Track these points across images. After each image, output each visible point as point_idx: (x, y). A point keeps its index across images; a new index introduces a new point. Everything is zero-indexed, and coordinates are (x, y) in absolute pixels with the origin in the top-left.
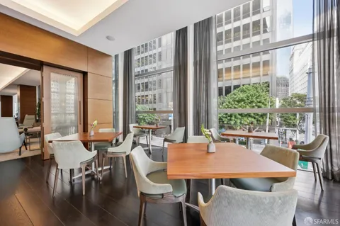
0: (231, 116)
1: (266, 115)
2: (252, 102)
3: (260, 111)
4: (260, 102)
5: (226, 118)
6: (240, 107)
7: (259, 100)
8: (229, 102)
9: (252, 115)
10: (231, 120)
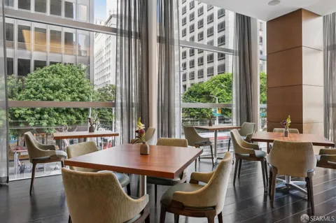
0: (41, 113)
1: (87, 110)
2: (73, 91)
3: (82, 106)
4: (82, 92)
5: (33, 115)
6: (57, 97)
7: (81, 89)
8: (37, 89)
9: (72, 110)
10: (40, 119)
